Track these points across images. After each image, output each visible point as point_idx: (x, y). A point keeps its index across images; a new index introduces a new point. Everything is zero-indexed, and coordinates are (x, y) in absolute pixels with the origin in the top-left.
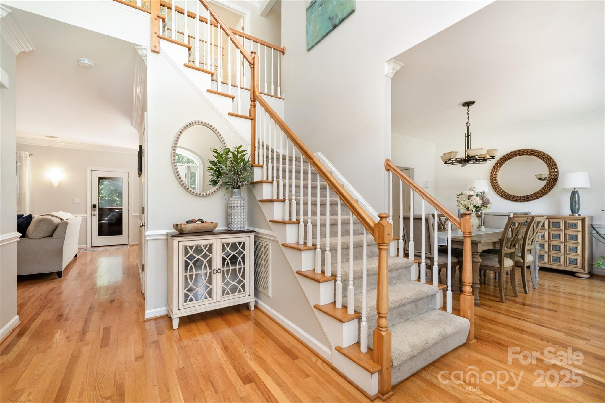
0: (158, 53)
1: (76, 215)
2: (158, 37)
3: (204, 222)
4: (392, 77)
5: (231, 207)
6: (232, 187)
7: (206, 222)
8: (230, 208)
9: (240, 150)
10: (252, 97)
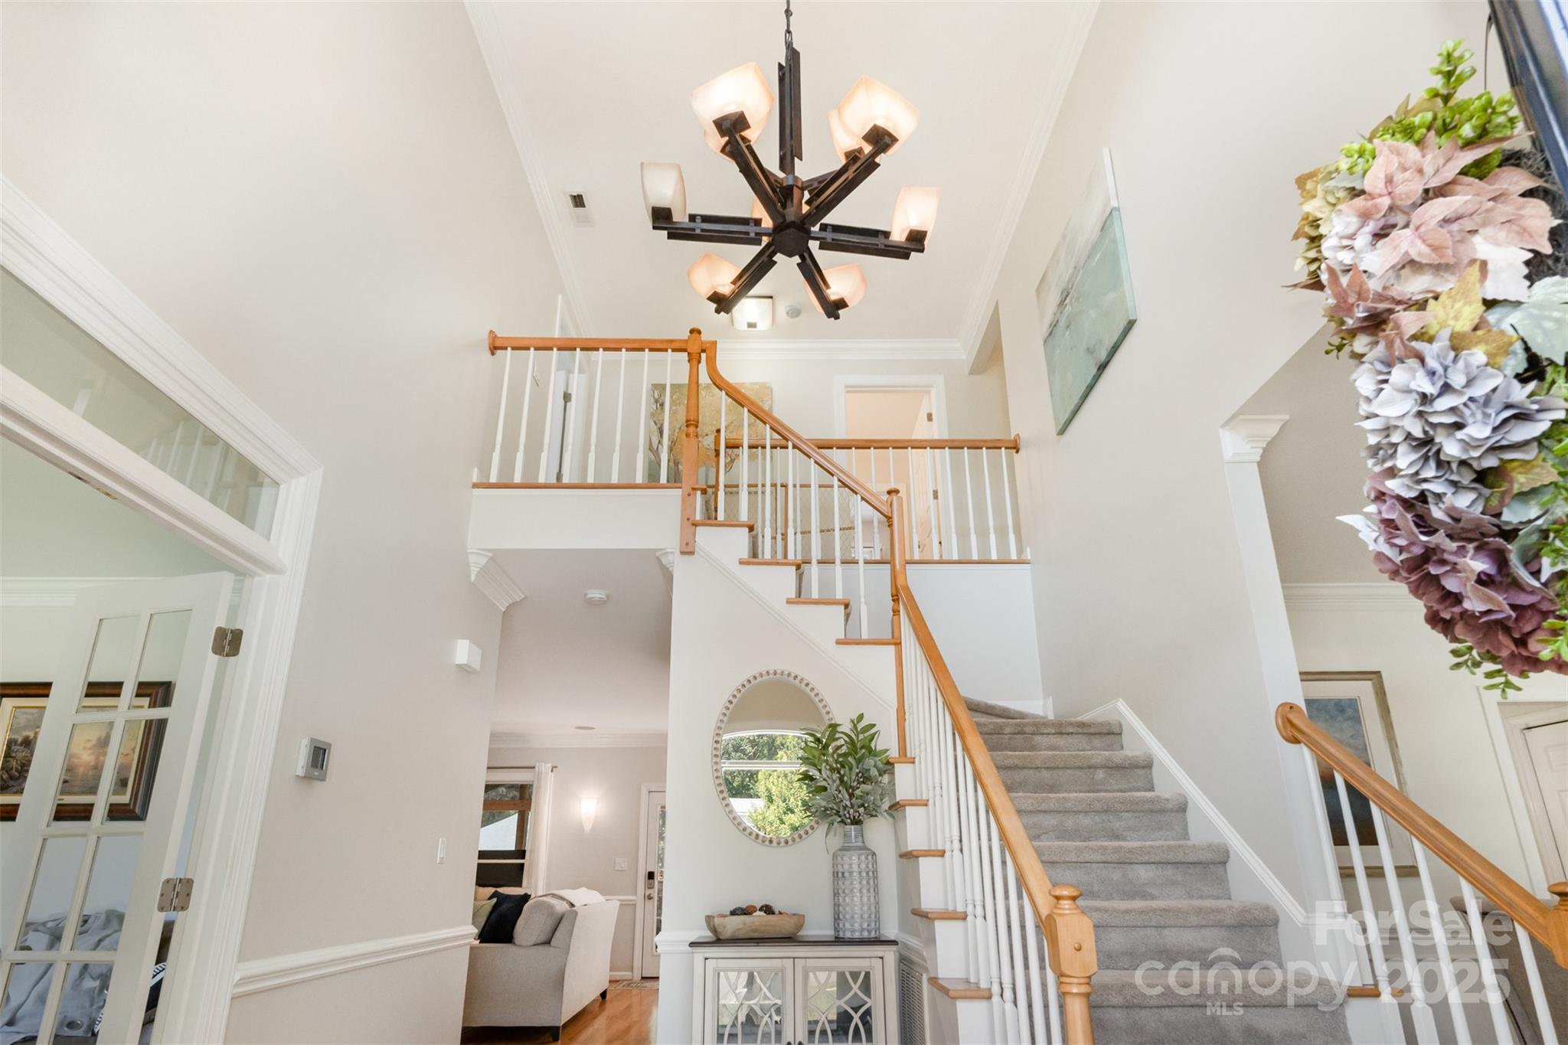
0: (692, 553)
1: (608, 897)
2: (693, 524)
3: (777, 912)
4: (1258, 459)
5: (843, 873)
6: (839, 819)
7: (780, 913)
8: (840, 875)
9: (860, 726)
10: (894, 593)
